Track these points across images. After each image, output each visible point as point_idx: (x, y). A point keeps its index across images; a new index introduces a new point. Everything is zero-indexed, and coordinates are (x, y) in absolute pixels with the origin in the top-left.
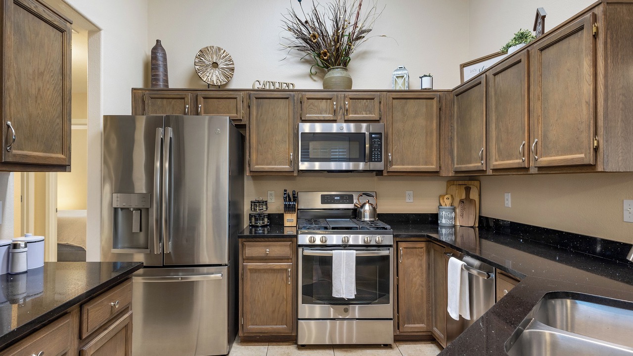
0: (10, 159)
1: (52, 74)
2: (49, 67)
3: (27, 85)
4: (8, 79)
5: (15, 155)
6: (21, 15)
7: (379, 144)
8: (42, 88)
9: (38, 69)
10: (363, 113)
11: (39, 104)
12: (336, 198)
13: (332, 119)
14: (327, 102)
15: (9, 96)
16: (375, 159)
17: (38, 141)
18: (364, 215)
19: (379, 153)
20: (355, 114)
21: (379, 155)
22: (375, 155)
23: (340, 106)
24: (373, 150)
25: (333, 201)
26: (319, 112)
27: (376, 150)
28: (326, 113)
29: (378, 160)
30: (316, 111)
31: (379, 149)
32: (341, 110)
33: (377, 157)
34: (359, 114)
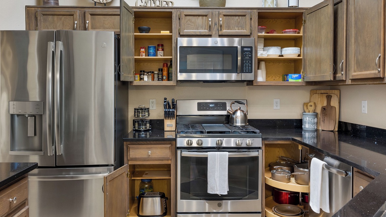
10: (236, 28)
12: (211, 106)
13: (207, 34)
14: (202, 18)
16: (246, 70)
18: (236, 121)
19: (250, 65)
20: (228, 29)
21: (250, 67)
22: (246, 67)
23: (215, 22)
24: (245, 62)
25: (208, 108)
26: (196, 28)
27: (247, 62)
28: (202, 29)
29: (248, 71)
30: (193, 27)
31: (249, 61)
32: (216, 25)
33: (248, 68)
34: (232, 30)
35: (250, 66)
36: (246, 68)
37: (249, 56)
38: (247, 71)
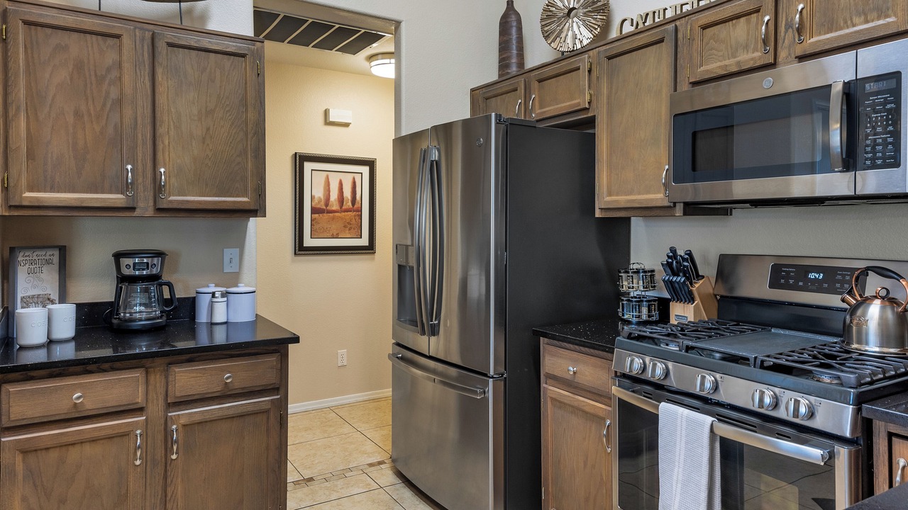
0: (165, 206)
1: (227, 109)
2: (223, 102)
3: (190, 128)
4: (161, 126)
5: (171, 201)
6: (181, 55)
7: (889, 111)
8: (211, 128)
9: (206, 108)
10: (856, 20)
11: (208, 145)
12: (812, 276)
13: (758, 63)
14: (748, 22)
15: (163, 143)
16: (873, 159)
17: (207, 185)
18: (859, 332)
19: (890, 140)
20: (830, 31)
21: (890, 147)
22: (873, 148)
23: (787, 20)
24: (869, 130)
25: (801, 284)
26: (730, 53)
27: (879, 130)
28: (745, 52)
29: (884, 161)
30: (721, 54)
31: (888, 125)
32: (790, 30)
33: (884, 153)
34: (841, 29)
35: (890, 143)
36: (874, 151)
37: (888, 106)
38: (879, 162)
